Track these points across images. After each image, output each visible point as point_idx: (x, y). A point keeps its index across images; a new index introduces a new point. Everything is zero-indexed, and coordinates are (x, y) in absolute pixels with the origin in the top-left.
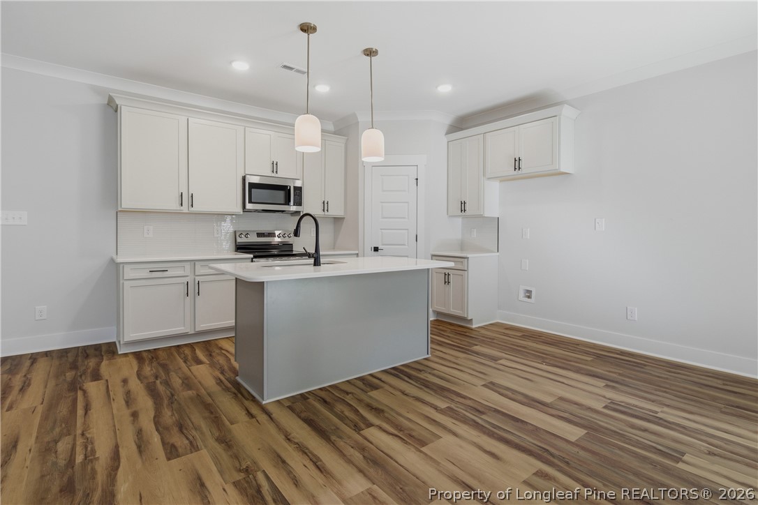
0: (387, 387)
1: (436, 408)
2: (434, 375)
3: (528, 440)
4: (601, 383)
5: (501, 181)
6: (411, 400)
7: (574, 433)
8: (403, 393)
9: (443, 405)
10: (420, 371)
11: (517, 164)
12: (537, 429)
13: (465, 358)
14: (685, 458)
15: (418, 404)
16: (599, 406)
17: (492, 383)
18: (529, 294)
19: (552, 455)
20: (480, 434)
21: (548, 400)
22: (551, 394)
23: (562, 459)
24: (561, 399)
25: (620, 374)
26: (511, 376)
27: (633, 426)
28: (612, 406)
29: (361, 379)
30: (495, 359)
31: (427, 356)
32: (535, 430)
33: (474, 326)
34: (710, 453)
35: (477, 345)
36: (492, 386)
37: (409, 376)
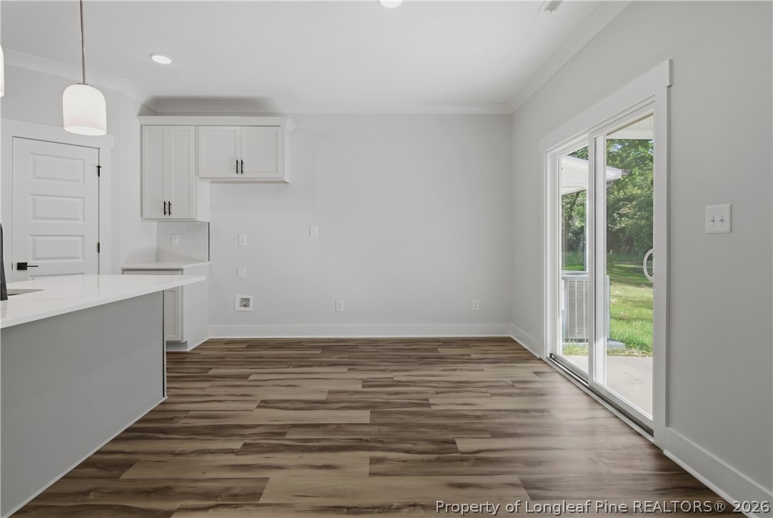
0: (142, 457)
1: (232, 451)
2: (192, 417)
3: (341, 438)
4: (345, 369)
5: (212, 182)
6: (193, 458)
7: (364, 416)
8: (173, 453)
9: (237, 445)
10: (172, 419)
11: (239, 167)
12: (338, 425)
13: (211, 387)
14: (431, 401)
15: (209, 457)
16: (359, 387)
17: (262, 401)
18: (245, 302)
19: (367, 441)
20: (300, 455)
21: (323, 397)
22: (322, 392)
23: (376, 441)
24: (330, 392)
25: (349, 358)
26: (274, 388)
27: (390, 394)
28: (366, 384)
29: (87, 464)
30: (245, 377)
31: (163, 399)
32: (338, 427)
33: (189, 349)
34: (437, 393)
35: (211, 369)
36: (265, 404)
37: (164, 431)
